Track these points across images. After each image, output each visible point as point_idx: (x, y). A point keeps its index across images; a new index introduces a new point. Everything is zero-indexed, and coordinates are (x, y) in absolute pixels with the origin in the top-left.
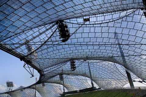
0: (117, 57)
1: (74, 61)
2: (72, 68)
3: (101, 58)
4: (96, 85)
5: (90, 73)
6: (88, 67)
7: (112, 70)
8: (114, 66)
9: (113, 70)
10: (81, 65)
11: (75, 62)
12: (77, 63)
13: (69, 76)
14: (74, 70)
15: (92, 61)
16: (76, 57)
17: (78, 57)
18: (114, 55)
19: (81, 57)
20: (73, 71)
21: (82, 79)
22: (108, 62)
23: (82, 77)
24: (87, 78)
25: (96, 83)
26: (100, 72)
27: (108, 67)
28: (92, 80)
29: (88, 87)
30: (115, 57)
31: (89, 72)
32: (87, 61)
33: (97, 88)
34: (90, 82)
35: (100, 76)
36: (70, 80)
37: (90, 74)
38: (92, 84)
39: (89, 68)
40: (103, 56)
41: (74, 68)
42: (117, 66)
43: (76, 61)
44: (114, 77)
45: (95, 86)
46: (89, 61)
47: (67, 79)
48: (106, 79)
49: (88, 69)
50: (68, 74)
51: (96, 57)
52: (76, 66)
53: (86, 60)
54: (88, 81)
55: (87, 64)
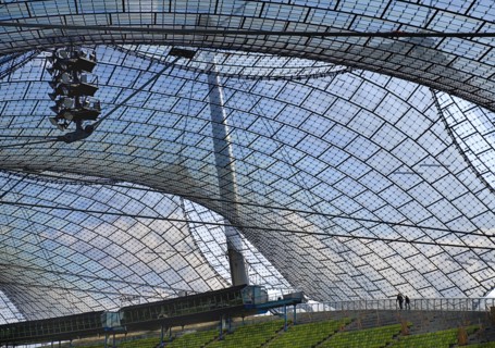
0: (467, 44)
1: (87, 52)
2: (60, 114)
3: (326, 43)
4: (263, 274)
5: (224, 165)
6: (207, 113)
7: (410, 153)
8: (433, 114)
9: (421, 154)
10: (142, 96)
11: (89, 67)
12: (110, 72)
13: (32, 190)
14: (82, 134)
15: (240, 60)
16: (102, 20)
17: (124, 20)
18: (442, 23)
19: (148, 19)
20: (68, 139)
21: (147, 212)
22: (382, 79)
23: (154, 197)
24: (196, 211)
25: (270, 256)
26: (307, 164)
27: (378, 123)
28: (234, 224)
29: (201, 287)
30: (444, 35)
31: (212, 159)
32: (202, 59)
33: (273, 295)
34: (212, 246)
35: (301, 196)
36: (41, 218)
37: (221, 178)
38: (234, 256)
39: (218, 122)
40: (341, 22)
41: (78, 119)
42: (459, 116)
43: (107, 55)
44: (417, 214)
45: (253, 280)
46: (217, 58)
47: (19, 213)
48: (351, 225)
49: (209, 131)
50: (29, 171)
51: (279, 27)
52: (102, 96)
53: (190, 55)
54: (202, 230)
55: (201, 91)
